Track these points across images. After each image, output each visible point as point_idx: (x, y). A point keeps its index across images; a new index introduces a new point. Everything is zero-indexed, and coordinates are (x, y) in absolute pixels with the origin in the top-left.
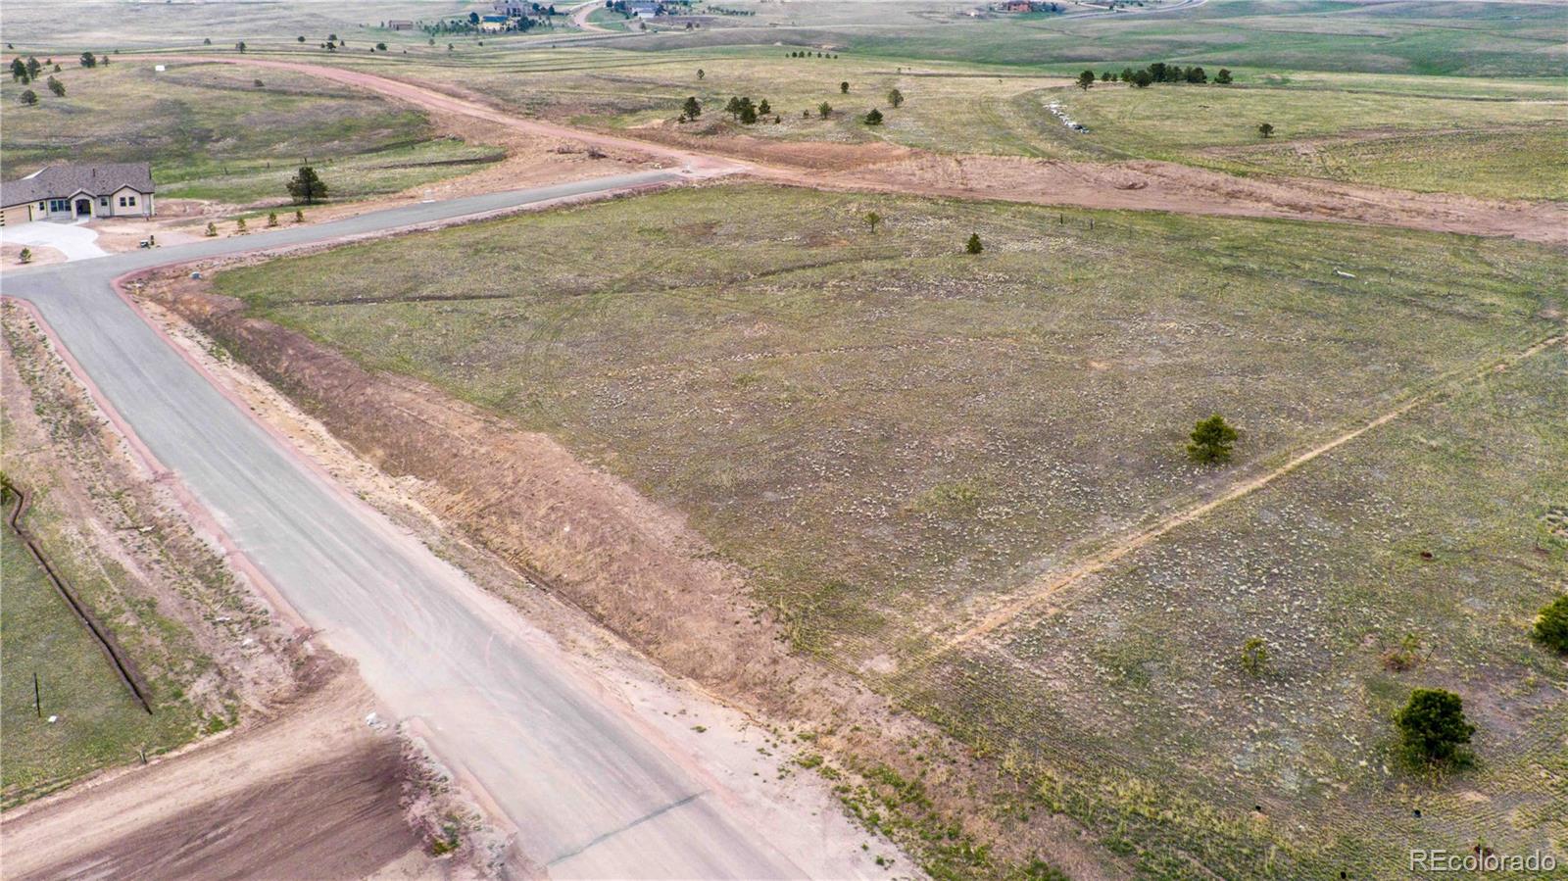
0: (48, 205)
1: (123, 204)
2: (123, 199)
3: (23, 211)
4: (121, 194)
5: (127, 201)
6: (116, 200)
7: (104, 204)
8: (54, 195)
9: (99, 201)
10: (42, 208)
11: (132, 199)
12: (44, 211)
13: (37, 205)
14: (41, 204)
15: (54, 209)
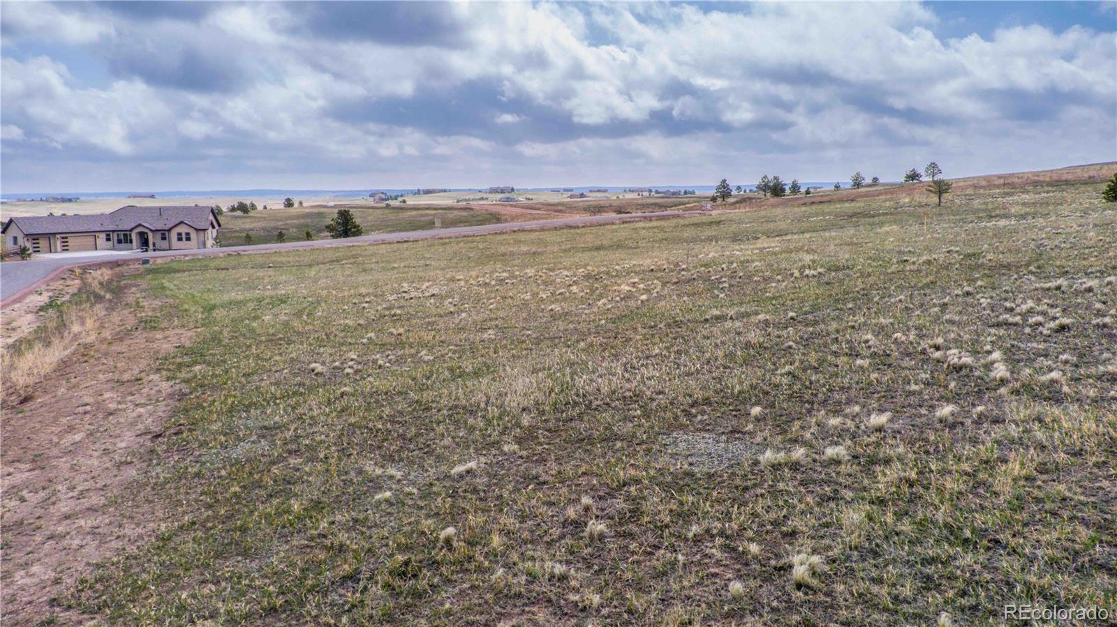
0: (114, 237)
1: (180, 239)
2: (179, 234)
3: (89, 240)
4: (178, 229)
5: (184, 236)
6: (174, 235)
7: (164, 238)
8: (120, 228)
9: (159, 235)
10: (108, 239)
11: (188, 234)
12: (111, 242)
13: (103, 236)
14: (108, 235)
15: (120, 241)
